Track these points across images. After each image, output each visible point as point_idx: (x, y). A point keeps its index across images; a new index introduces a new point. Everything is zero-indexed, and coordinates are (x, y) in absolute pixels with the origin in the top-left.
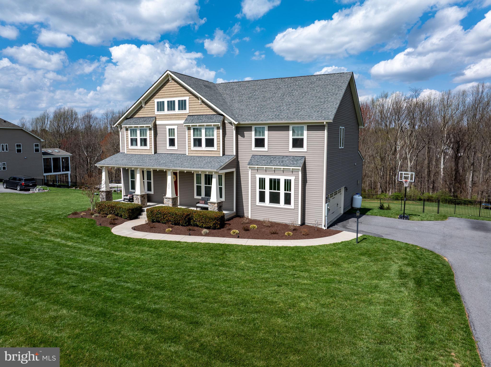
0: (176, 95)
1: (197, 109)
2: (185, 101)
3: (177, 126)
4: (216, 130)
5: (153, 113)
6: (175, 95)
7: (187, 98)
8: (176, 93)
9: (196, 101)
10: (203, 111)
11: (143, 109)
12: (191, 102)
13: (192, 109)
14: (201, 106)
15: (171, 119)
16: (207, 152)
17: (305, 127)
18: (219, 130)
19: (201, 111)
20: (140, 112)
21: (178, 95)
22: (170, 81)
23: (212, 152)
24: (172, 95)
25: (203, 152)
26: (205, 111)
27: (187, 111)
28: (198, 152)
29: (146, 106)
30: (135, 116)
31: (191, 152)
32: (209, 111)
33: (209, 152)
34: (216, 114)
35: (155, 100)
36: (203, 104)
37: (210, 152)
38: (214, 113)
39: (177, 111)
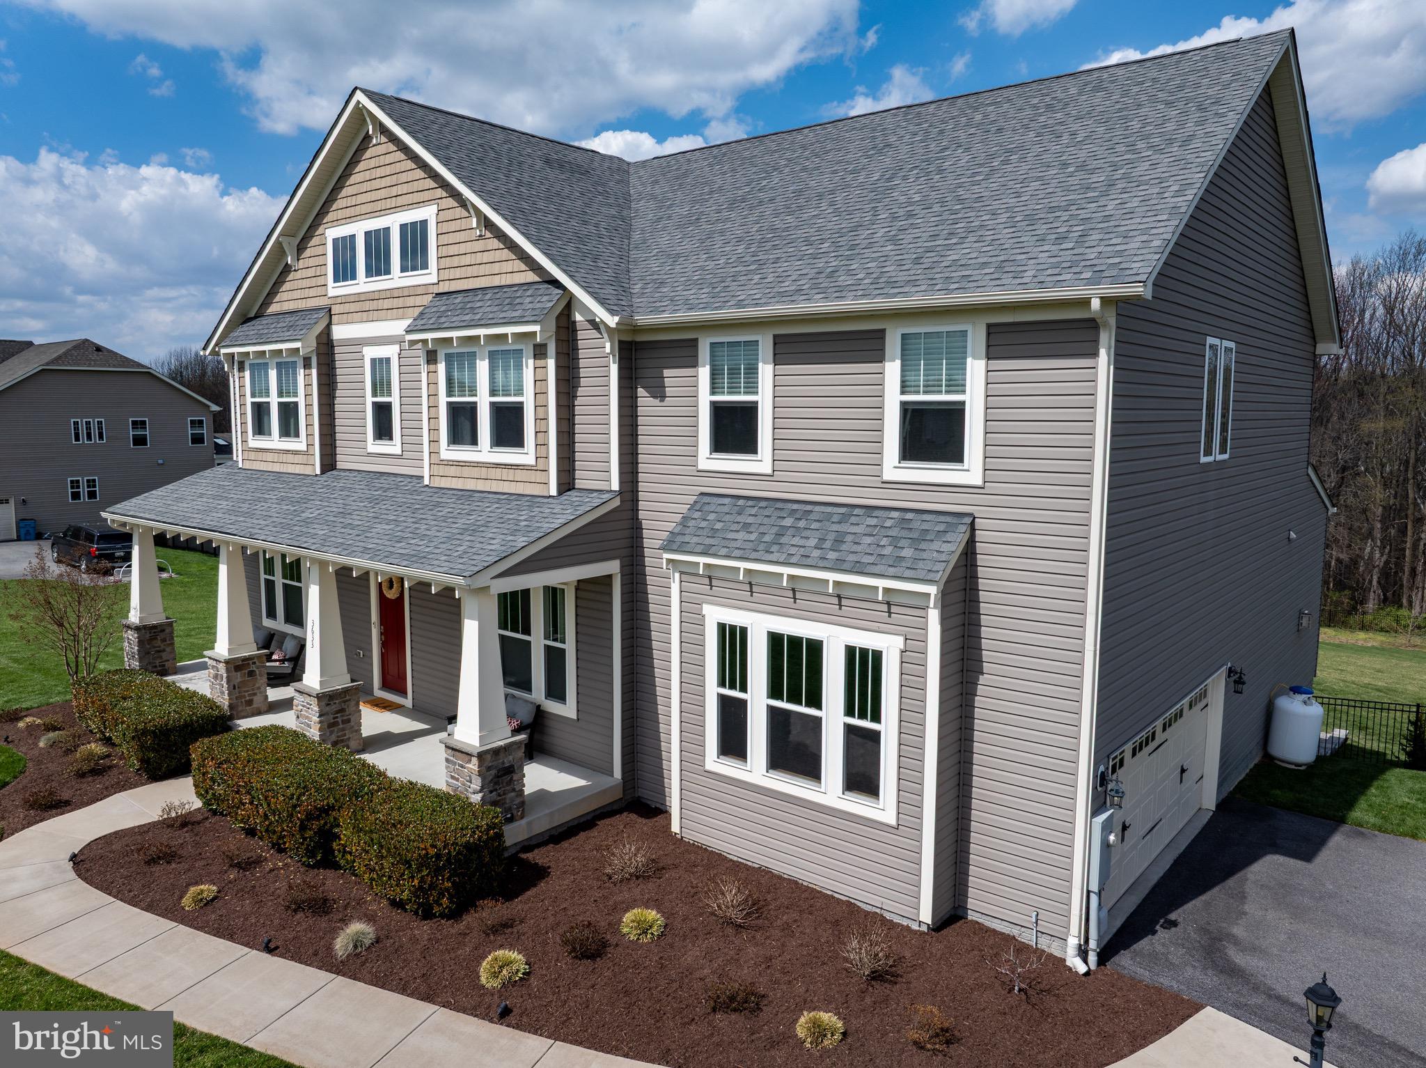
0: (393, 202)
1: (468, 260)
2: (424, 225)
3: (396, 348)
4: (531, 363)
5: (320, 291)
6: (389, 204)
7: (428, 213)
9: (461, 224)
10: (488, 269)
11: (291, 277)
12: (445, 227)
13: (448, 263)
14: (479, 245)
15: (378, 314)
16: (497, 473)
17: (976, 336)
18: (542, 363)
19: (482, 270)
20: (284, 288)
21: (399, 201)
22: (374, 141)
23: (518, 475)
24: (379, 206)
25: (483, 473)
28: (466, 471)
29: (301, 264)
30: (271, 309)
31: (441, 470)
32: (508, 267)
33: (506, 474)
34: (532, 279)
35: (328, 232)
36: (488, 235)
37: (510, 475)
39: (396, 274)
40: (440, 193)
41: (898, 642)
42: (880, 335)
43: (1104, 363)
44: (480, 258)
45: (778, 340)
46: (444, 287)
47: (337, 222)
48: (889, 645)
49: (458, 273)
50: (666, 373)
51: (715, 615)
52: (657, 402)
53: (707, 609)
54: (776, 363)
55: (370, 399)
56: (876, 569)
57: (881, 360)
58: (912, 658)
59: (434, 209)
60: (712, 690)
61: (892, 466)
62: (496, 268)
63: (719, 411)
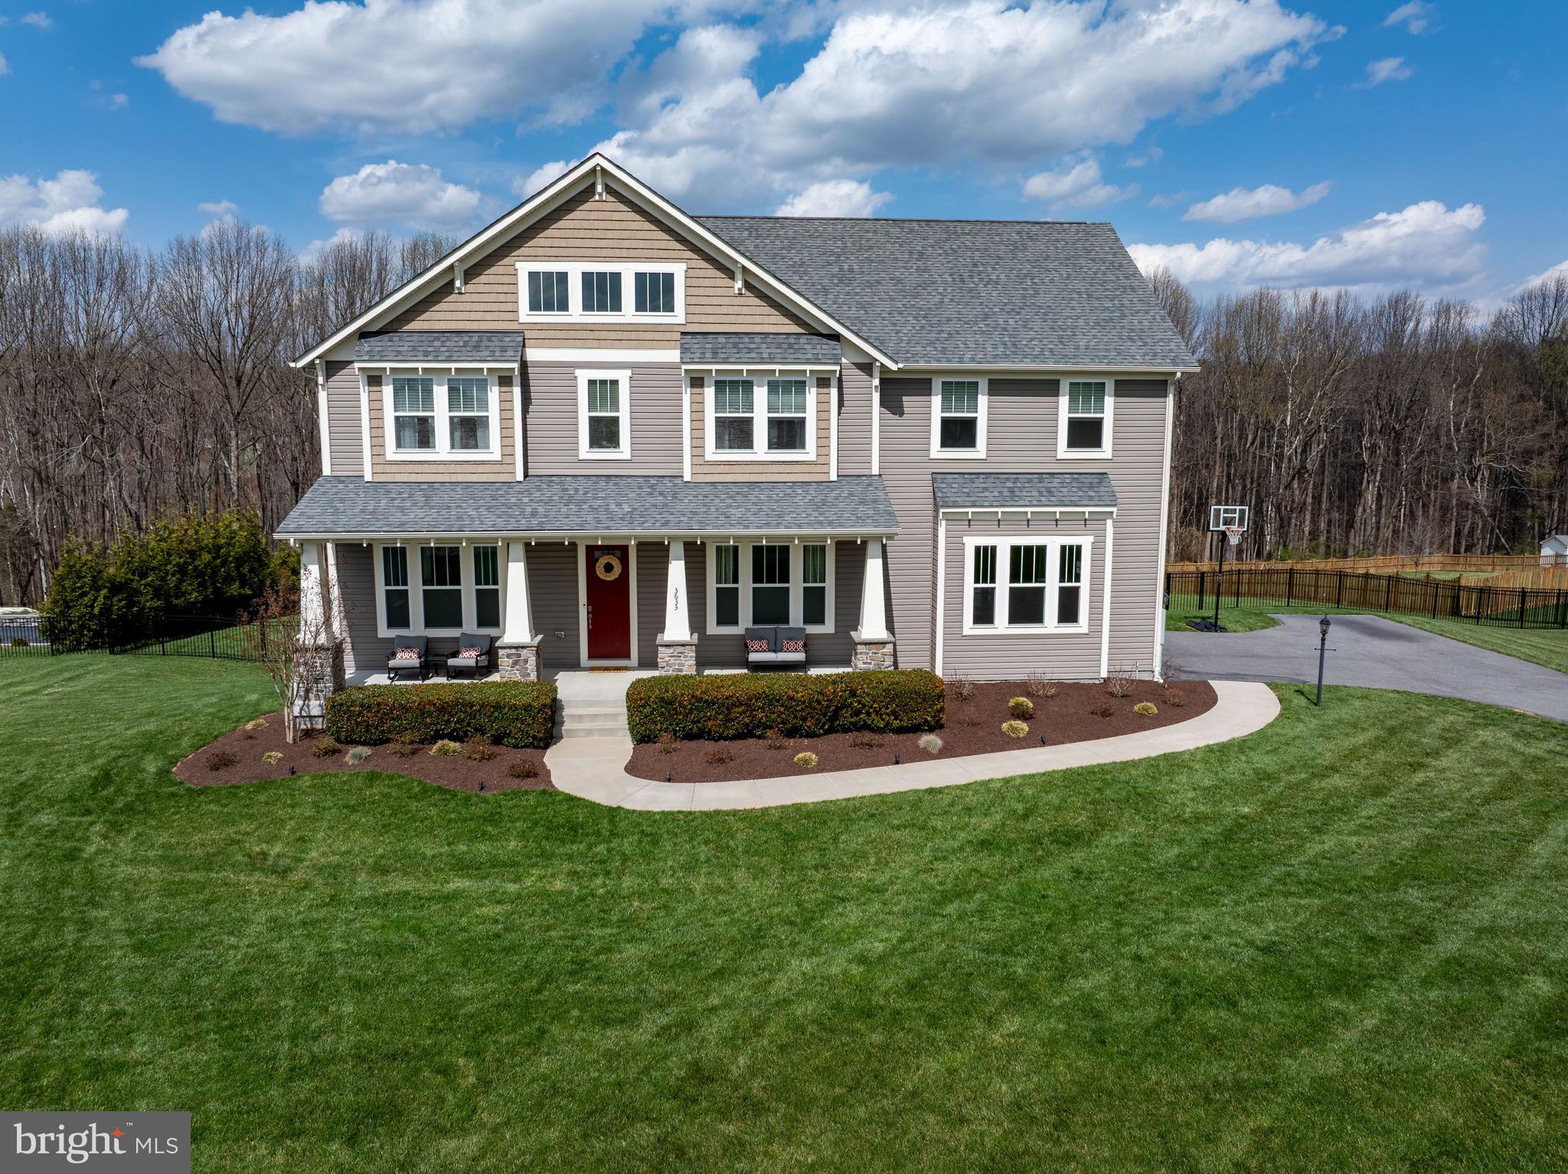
0: (625, 253)
1: (724, 310)
2: (669, 278)
3: (629, 372)
4: (814, 390)
5: (510, 316)
6: (617, 253)
7: (678, 270)
9: (719, 283)
10: (747, 319)
11: (454, 298)
12: (695, 282)
13: (698, 309)
14: (742, 300)
15: (600, 343)
16: (775, 468)
17: (1109, 386)
18: (825, 390)
19: (740, 319)
21: (633, 253)
22: (597, 197)
23: (797, 468)
24: (604, 253)
25: (759, 468)
27: (679, 315)
28: (737, 468)
29: (470, 287)
30: (411, 326)
31: (707, 469)
32: (773, 319)
33: (782, 468)
34: (803, 331)
35: (518, 265)
37: (788, 468)
38: (798, 329)
39: (629, 312)
40: (689, 254)
41: (1091, 539)
42: (1057, 382)
43: (1170, 401)
44: (736, 310)
45: (991, 382)
46: (690, 328)
47: (536, 258)
48: (1086, 542)
49: (711, 319)
50: (905, 398)
51: (971, 543)
52: (897, 417)
53: (966, 539)
54: (990, 395)
55: (584, 414)
56: (1085, 503)
57: (1057, 395)
58: (1098, 547)
59: (683, 266)
60: (970, 586)
61: (1063, 450)
62: (758, 319)
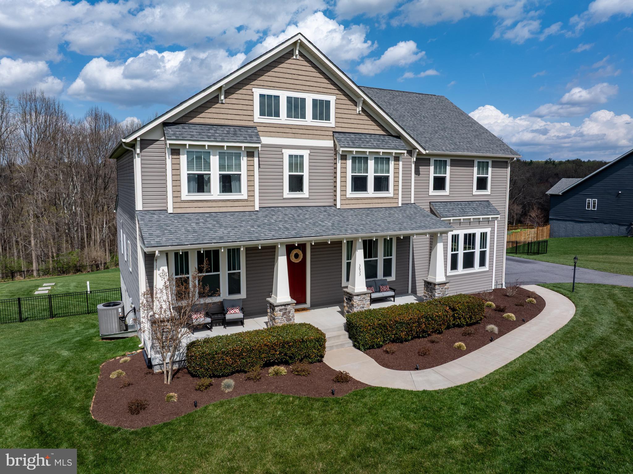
0: (307, 88)
1: (352, 121)
2: (328, 103)
3: (308, 152)
4: (393, 162)
5: (249, 118)
6: (304, 88)
7: (332, 99)
8: (308, 83)
9: (350, 107)
10: (362, 126)
11: (217, 105)
12: (340, 106)
13: (341, 120)
14: (360, 117)
15: (295, 135)
16: (376, 201)
17: (490, 163)
18: (397, 163)
19: (359, 126)
20: (209, 110)
21: (311, 88)
22: (294, 57)
23: (385, 201)
24: (298, 87)
25: (370, 201)
26: (366, 127)
27: (332, 123)
28: (360, 201)
29: (228, 100)
30: (195, 120)
31: (347, 202)
32: (373, 127)
33: (379, 201)
34: (385, 134)
35: (254, 90)
36: (363, 114)
37: (382, 201)
38: (382, 133)
39: (309, 120)
40: (337, 92)
41: (490, 229)
42: (474, 161)
43: (509, 170)
44: (358, 122)
45: (451, 160)
46: (337, 130)
47: (263, 87)
48: (488, 231)
49: (346, 125)
50: (420, 167)
51: (451, 233)
52: (417, 176)
53: (448, 233)
54: (451, 166)
55: (286, 173)
57: (473, 167)
58: (492, 232)
59: (334, 98)
60: (450, 253)
61: (475, 191)
63: (436, 178)
